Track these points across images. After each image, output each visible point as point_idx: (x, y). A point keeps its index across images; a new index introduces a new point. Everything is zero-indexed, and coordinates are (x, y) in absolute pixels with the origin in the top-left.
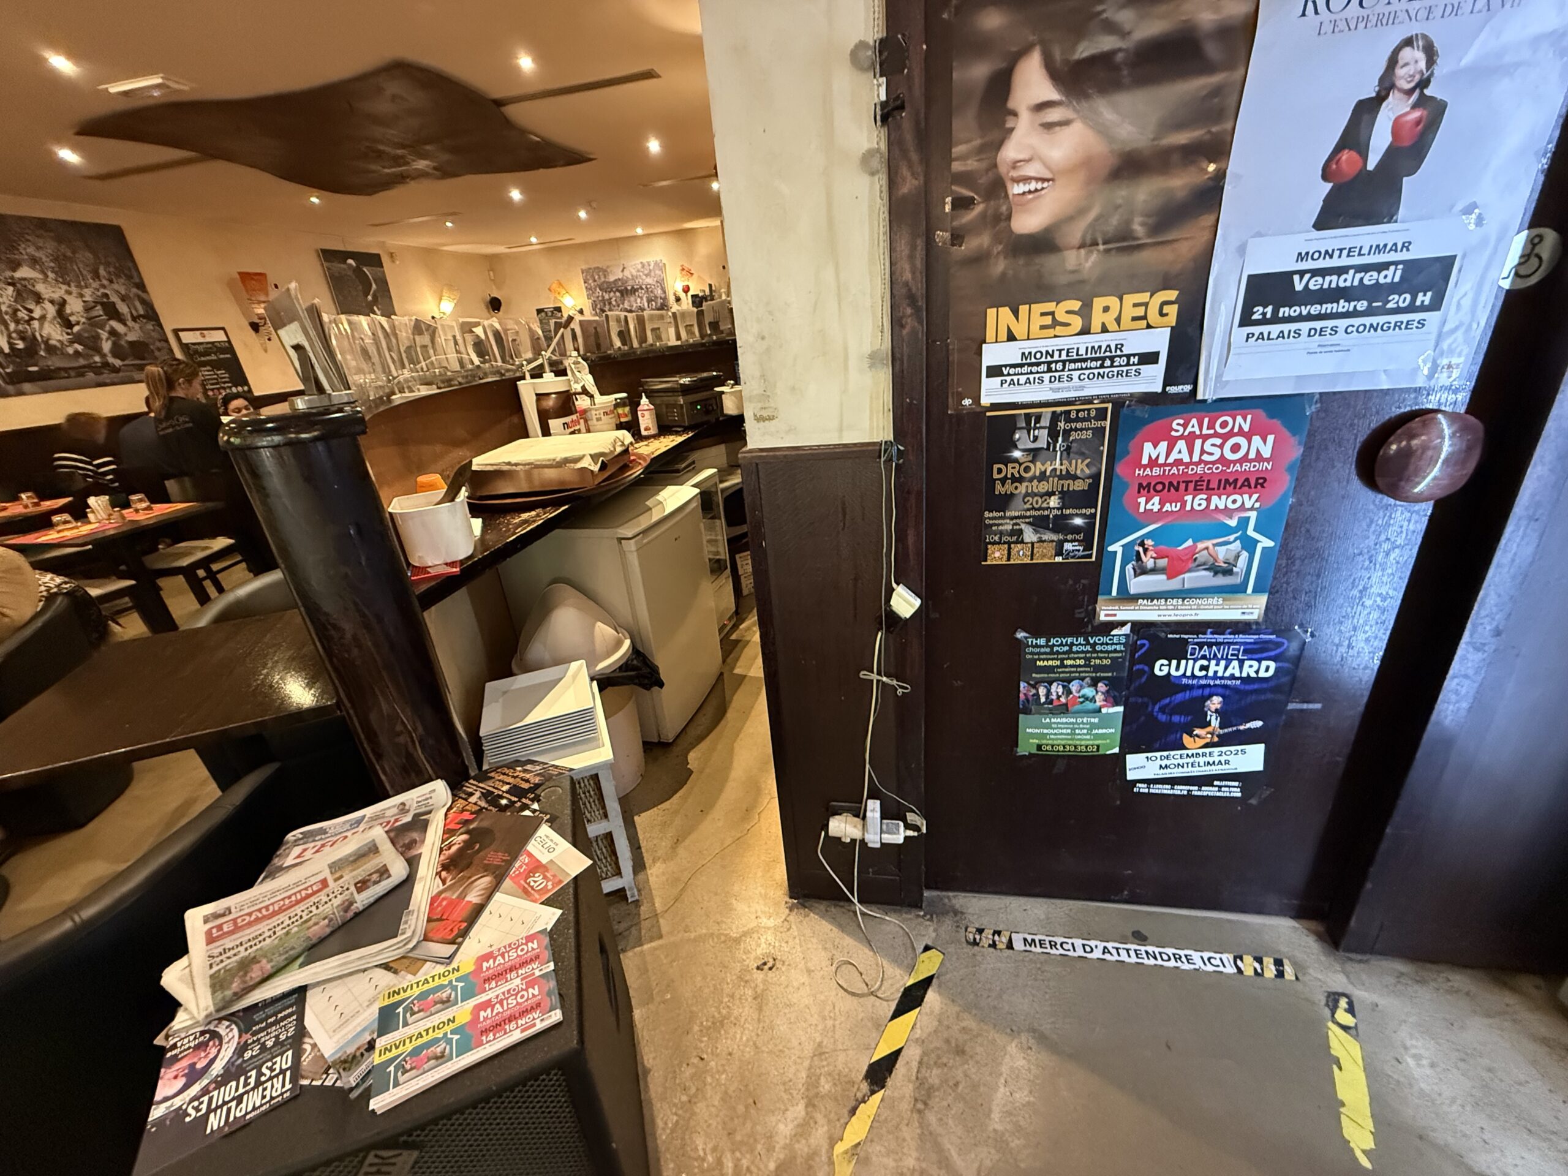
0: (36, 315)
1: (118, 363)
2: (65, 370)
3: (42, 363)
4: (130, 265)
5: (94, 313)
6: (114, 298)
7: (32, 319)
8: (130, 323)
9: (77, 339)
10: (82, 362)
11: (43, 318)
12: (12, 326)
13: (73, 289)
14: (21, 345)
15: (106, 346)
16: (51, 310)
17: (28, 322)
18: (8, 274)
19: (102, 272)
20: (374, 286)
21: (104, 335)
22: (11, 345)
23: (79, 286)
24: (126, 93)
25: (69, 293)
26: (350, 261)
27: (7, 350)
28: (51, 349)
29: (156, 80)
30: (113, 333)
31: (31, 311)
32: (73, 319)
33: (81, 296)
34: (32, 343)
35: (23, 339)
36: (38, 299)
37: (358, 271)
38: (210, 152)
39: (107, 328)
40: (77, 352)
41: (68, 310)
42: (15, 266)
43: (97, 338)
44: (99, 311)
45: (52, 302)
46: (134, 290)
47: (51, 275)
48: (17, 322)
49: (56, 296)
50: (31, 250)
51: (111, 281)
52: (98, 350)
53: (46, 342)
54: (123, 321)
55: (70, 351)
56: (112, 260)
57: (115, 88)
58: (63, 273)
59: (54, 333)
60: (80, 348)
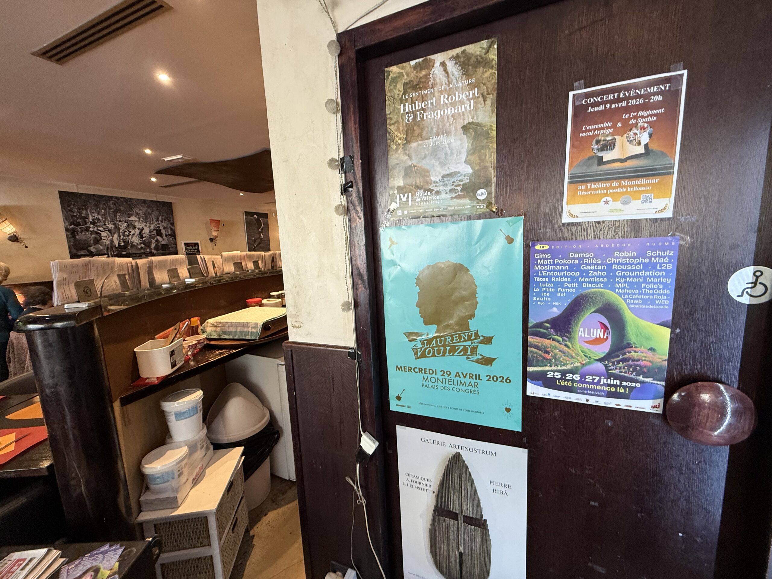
0: (131, 234)
1: (155, 252)
2: (135, 254)
3: (128, 251)
4: (171, 216)
5: (153, 233)
6: (161, 228)
7: (130, 235)
8: (164, 237)
9: (144, 243)
10: (142, 251)
11: (134, 234)
12: (122, 237)
13: (148, 224)
14: (122, 244)
15: (153, 246)
16: (137, 231)
17: (128, 236)
18: (127, 218)
19: (160, 219)
20: (263, 225)
21: (153, 241)
22: (119, 244)
23: (150, 224)
24: (171, 161)
25: (146, 226)
26: (255, 216)
27: (117, 246)
28: (133, 246)
29: (180, 156)
30: (157, 241)
31: (130, 232)
32: (144, 235)
33: (150, 227)
34: (127, 243)
35: (124, 242)
36: (134, 227)
37: (258, 220)
38: (202, 179)
39: (156, 239)
40: (142, 248)
41: (143, 232)
42: (130, 216)
44: (155, 232)
45: (139, 229)
46: (170, 225)
47: (141, 219)
48: (124, 236)
49: (141, 227)
50: (137, 211)
51: (162, 222)
52: (149, 247)
53: (132, 243)
54: (162, 237)
55: (139, 247)
56: (165, 214)
57: (166, 159)
58: (146, 219)
59: (136, 240)
60: (143, 246)
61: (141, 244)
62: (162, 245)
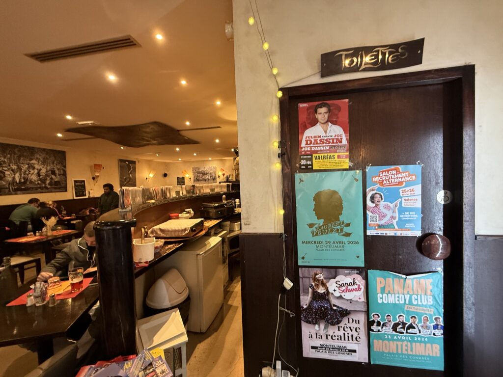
2: (33, 188)
3: (26, 186)
4: (64, 161)
5: (48, 173)
6: (56, 169)
7: (29, 174)
8: (58, 176)
9: (40, 180)
10: (39, 186)
11: (33, 173)
13: (45, 166)
14: (23, 180)
16: (36, 171)
17: (28, 175)
18: (28, 162)
19: (55, 162)
20: (132, 169)
21: (48, 179)
22: (20, 180)
23: (47, 166)
24: (83, 124)
25: (43, 167)
26: (127, 163)
27: (18, 181)
28: (31, 182)
29: (92, 122)
30: (52, 178)
31: (30, 172)
32: (41, 174)
33: (46, 168)
34: (26, 180)
36: (34, 168)
37: (128, 165)
39: (50, 177)
40: (38, 184)
41: (41, 172)
42: (31, 160)
43: (46, 179)
44: (50, 172)
46: (62, 168)
47: (40, 162)
48: (24, 174)
49: (39, 168)
50: (38, 156)
51: (57, 165)
52: (45, 183)
53: (30, 180)
55: (37, 183)
56: (59, 159)
57: (80, 123)
58: (44, 162)
59: (34, 178)
60: (39, 182)
61: (38, 180)
62: (56, 182)
